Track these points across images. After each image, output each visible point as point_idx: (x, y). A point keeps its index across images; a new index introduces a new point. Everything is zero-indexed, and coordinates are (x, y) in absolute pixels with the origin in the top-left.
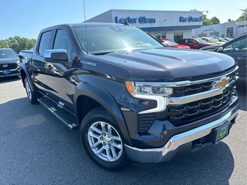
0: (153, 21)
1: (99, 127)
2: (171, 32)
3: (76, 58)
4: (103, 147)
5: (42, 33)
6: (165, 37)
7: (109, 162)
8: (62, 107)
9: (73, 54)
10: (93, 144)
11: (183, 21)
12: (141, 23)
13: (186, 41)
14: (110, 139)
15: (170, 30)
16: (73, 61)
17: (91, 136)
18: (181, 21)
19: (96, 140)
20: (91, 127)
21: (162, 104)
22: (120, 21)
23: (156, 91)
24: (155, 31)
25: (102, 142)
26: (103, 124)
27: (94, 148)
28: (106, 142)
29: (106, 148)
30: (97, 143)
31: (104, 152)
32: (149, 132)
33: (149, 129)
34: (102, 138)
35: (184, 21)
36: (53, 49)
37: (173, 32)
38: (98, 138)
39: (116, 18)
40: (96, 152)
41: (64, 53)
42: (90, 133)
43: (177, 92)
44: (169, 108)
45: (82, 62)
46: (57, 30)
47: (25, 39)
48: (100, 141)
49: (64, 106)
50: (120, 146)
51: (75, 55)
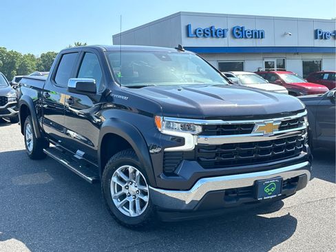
0: (259, 35)
1: (126, 172)
2: (296, 56)
3: (107, 91)
4: (127, 199)
5: (63, 55)
6: (283, 66)
7: (130, 218)
8: (80, 158)
9: (103, 86)
10: (115, 193)
11: (321, 38)
12: (236, 38)
13: (326, 77)
14: (137, 189)
15: (295, 54)
16: (102, 94)
17: (115, 183)
18: (316, 38)
19: (119, 188)
20: (117, 171)
21: (190, 143)
22: (195, 33)
23: (185, 128)
24: (264, 53)
25: (127, 192)
26: (131, 169)
27: (115, 197)
28: (131, 193)
29: (130, 200)
30: (120, 193)
31: (127, 205)
32: (175, 172)
33: (175, 169)
34: (127, 187)
35: (324, 37)
36: (77, 77)
37: (300, 57)
38: (123, 186)
39: (188, 28)
40: (117, 203)
41: (92, 84)
42: (114, 179)
43: (207, 131)
44: (199, 148)
45: (112, 95)
46: (85, 53)
47: (16, 54)
48: (124, 191)
49: (83, 156)
50: (146, 199)
51: (105, 87)
